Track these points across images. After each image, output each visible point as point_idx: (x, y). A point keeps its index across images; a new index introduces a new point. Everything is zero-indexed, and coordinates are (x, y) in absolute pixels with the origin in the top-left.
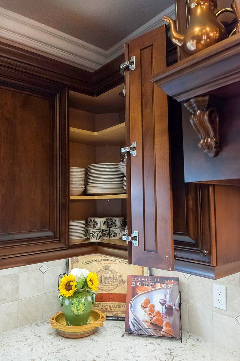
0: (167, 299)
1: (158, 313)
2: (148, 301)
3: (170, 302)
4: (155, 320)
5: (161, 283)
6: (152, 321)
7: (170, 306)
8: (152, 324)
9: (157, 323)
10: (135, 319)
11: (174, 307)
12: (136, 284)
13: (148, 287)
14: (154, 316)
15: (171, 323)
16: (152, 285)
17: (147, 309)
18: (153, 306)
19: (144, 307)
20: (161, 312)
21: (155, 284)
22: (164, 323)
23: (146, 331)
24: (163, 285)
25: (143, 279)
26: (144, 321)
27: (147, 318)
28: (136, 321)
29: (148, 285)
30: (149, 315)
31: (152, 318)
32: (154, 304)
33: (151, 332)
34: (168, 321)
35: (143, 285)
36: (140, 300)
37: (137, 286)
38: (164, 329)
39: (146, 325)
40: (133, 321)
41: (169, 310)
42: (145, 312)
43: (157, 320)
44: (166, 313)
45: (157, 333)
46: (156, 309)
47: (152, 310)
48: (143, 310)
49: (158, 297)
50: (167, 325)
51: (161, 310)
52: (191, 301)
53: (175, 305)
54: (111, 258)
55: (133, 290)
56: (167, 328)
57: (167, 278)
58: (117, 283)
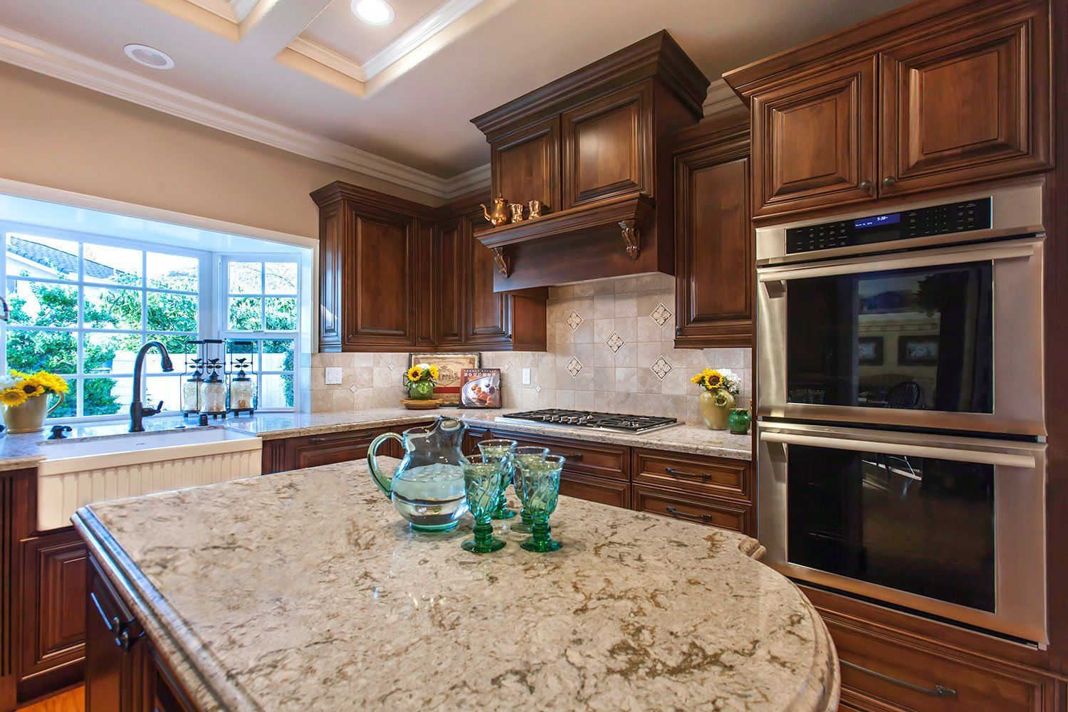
0: (491, 383)
1: (484, 392)
2: (477, 385)
3: (492, 385)
4: (481, 397)
5: (486, 373)
7: (493, 387)
8: (479, 399)
9: (482, 399)
10: (466, 397)
14: (481, 395)
15: (493, 398)
16: (480, 375)
17: (476, 391)
18: (480, 388)
19: (473, 390)
20: (486, 392)
21: (482, 374)
22: (488, 399)
23: (475, 404)
24: (488, 374)
25: (473, 371)
26: (473, 398)
27: (476, 396)
28: (468, 399)
29: (477, 375)
30: (477, 394)
31: (479, 396)
33: (478, 404)
34: (491, 397)
35: (473, 375)
36: (471, 385)
37: (468, 376)
38: (488, 402)
39: (474, 401)
40: (465, 399)
41: (492, 390)
43: (483, 397)
44: (490, 392)
45: (482, 404)
46: (482, 390)
47: (480, 391)
48: (473, 392)
49: (484, 383)
50: (490, 399)
51: (486, 390)
52: (509, 385)
53: (496, 387)
54: (448, 360)
55: (465, 378)
56: (490, 402)
57: (491, 370)
58: (452, 379)
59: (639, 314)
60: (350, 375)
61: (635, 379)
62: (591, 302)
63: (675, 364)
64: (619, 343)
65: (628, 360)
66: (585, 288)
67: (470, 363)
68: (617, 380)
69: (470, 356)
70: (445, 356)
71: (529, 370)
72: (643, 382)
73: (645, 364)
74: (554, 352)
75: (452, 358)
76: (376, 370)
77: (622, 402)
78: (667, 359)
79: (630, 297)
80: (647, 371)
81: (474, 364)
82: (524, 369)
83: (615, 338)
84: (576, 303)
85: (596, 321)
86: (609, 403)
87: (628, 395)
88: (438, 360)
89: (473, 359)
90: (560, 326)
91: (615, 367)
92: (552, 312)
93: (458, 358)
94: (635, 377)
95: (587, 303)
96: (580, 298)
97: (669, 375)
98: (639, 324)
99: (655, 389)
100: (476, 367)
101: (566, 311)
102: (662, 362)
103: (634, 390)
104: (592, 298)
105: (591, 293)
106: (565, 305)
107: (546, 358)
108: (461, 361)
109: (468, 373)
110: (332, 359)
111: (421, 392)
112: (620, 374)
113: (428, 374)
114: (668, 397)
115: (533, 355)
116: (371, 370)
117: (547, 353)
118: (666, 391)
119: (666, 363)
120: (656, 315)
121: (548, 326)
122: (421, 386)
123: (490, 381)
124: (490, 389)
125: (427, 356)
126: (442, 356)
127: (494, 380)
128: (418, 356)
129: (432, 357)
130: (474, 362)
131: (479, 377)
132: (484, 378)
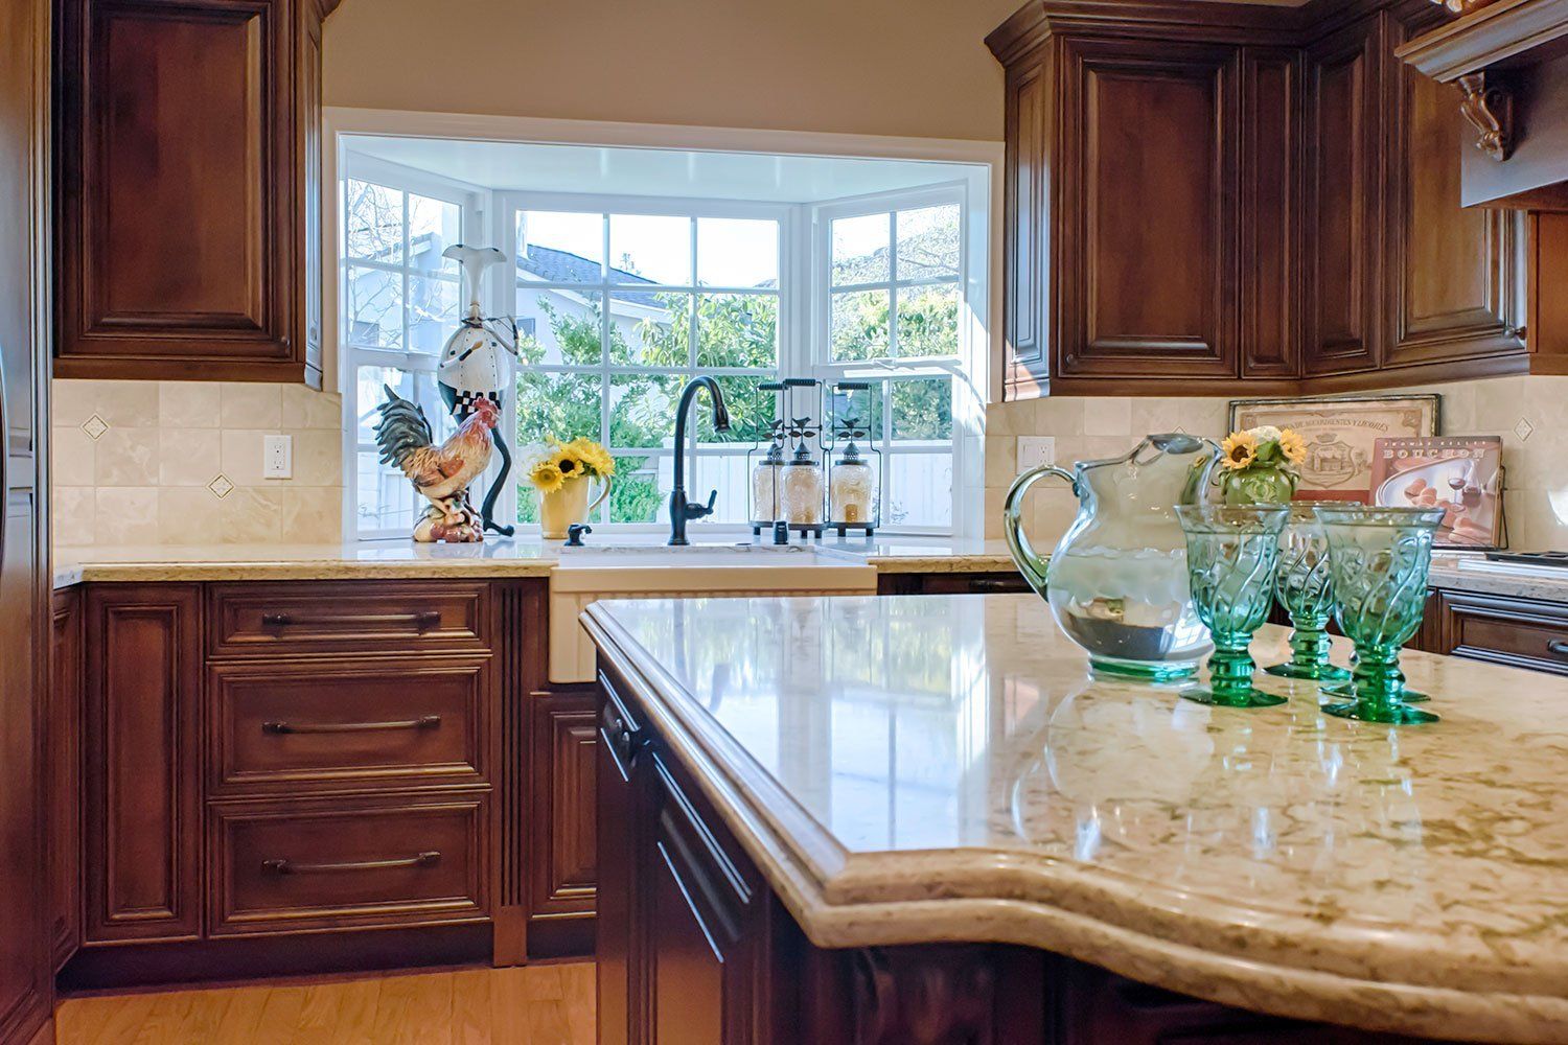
0: (1468, 478)
1: (1445, 502)
2: (1423, 483)
3: (1474, 481)
5: (1455, 449)
7: (1475, 489)
11: (1483, 491)
12: (1395, 454)
13: (1425, 458)
15: (1474, 519)
16: (1433, 454)
17: (1419, 498)
18: (1434, 492)
19: (1409, 495)
20: (1451, 501)
21: (1440, 451)
22: (1458, 520)
24: (1461, 452)
25: (1412, 444)
29: (1424, 455)
32: (1434, 487)
34: (1468, 515)
35: (1411, 454)
36: (1408, 481)
37: (1396, 458)
38: (1457, 529)
41: (1471, 497)
42: (1414, 502)
44: (1464, 503)
45: (1438, 536)
46: (1440, 497)
47: (1431, 498)
48: (1408, 502)
49: (1448, 476)
50: (1465, 522)
51: (1455, 497)
52: (1535, 484)
53: (1485, 487)
54: (1338, 417)
55: (1387, 466)
56: (1465, 529)
57: (1471, 439)
58: (1350, 470)
60: (1074, 455)
67: (1406, 424)
69: (1406, 404)
70: (1330, 406)
75: (1349, 410)
81: (1418, 426)
88: (1308, 418)
89: (1419, 414)
93: (1369, 411)
100: (1425, 433)
108: (1378, 418)
109: (1395, 450)
110: (1032, 418)
111: (1258, 500)
113: (1276, 451)
116: (1125, 445)
122: (1255, 484)
123: (1464, 472)
124: (1464, 494)
125: (1275, 408)
126: (1320, 407)
127: (1478, 468)
128: (1251, 411)
129: (1291, 409)
130: (1420, 421)
131: (1430, 459)
132: (1446, 464)
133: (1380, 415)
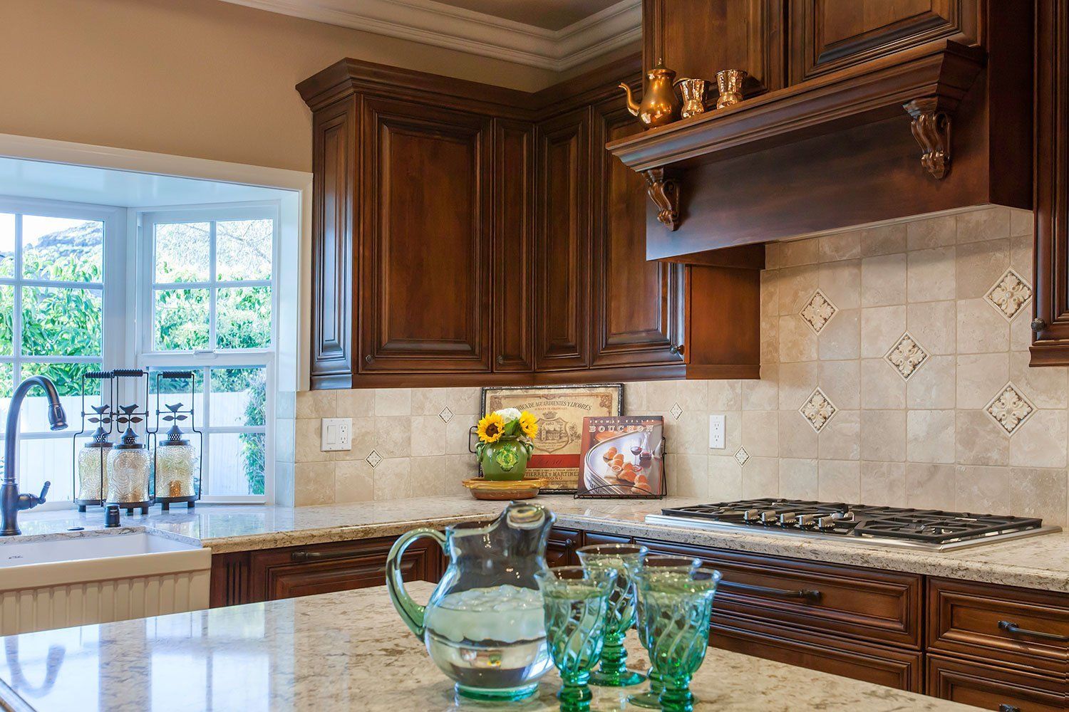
0: (643, 447)
1: (629, 465)
2: (615, 451)
3: (647, 449)
4: (624, 475)
5: (635, 425)
6: (619, 476)
7: (647, 454)
8: (618, 480)
9: (626, 478)
10: (592, 475)
11: (653, 456)
12: (597, 429)
13: (616, 432)
14: (622, 470)
15: (647, 476)
16: (621, 428)
17: (612, 462)
18: (621, 457)
19: (607, 459)
20: (633, 464)
21: (625, 427)
22: (637, 478)
23: (610, 490)
24: (639, 427)
25: (607, 422)
26: (606, 477)
27: (612, 473)
28: (595, 478)
29: (615, 429)
30: (615, 468)
31: (619, 473)
32: (622, 453)
33: (617, 490)
34: (643, 474)
35: (607, 429)
36: (603, 450)
37: (597, 432)
38: (637, 484)
39: (608, 482)
40: (590, 479)
41: (645, 461)
42: (609, 465)
43: (626, 474)
44: (641, 464)
45: (625, 491)
46: (626, 461)
47: (620, 462)
48: (606, 464)
49: (630, 445)
50: (641, 479)
51: (633, 460)
52: (682, 450)
53: (654, 453)
54: (557, 399)
55: (591, 437)
56: (641, 484)
57: (645, 418)
58: (566, 439)
59: (961, 294)
60: (367, 433)
61: (949, 435)
62: (855, 271)
63: (1040, 401)
64: (917, 357)
65: (934, 393)
66: (843, 243)
67: (602, 405)
68: (910, 436)
69: (602, 390)
70: (553, 392)
71: (720, 419)
72: (968, 439)
73: (973, 400)
74: (776, 380)
75: (565, 395)
76: (417, 422)
77: (920, 484)
78: (1024, 390)
79: (940, 258)
80: (976, 417)
81: (609, 407)
82: (711, 416)
83: (906, 345)
84: (824, 275)
85: (864, 311)
86: (891, 486)
87: (934, 468)
88: (538, 400)
89: (609, 397)
90: (788, 324)
91: (907, 409)
92: (771, 295)
93: (578, 395)
94: (951, 430)
95: (846, 274)
96: (833, 264)
97: (1028, 424)
98: (960, 317)
99: (995, 455)
100: (615, 413)
101: (801, 294)
102: (1009, 397)
103: (947, 458)
104: (856, 263)
105: (854, 251)
106: (799, 278)
107: (756, 393)
108: (584, 401)
109: (597, 426)
110: (334, 403)
111: (504, 464)
112: (917, 423)
113: (517, 428)
114: (1024, 472)
115: (732, 387)
116: (406, 423)
117: (761, 382)
118: (1019, 459)
119: (1020, 399)
120: (999, 295)
121: (763, 325)
122: (503, 453)
123: (641, 442)
124: (641, 458)
125: (515, 392)
126: (545, 392)
127: (650, 439)
128: (498, 394)
129: (525, 393)
130: (611, 403)
131: (619, 433)
132: (629, 436)
133: (585, 398)
